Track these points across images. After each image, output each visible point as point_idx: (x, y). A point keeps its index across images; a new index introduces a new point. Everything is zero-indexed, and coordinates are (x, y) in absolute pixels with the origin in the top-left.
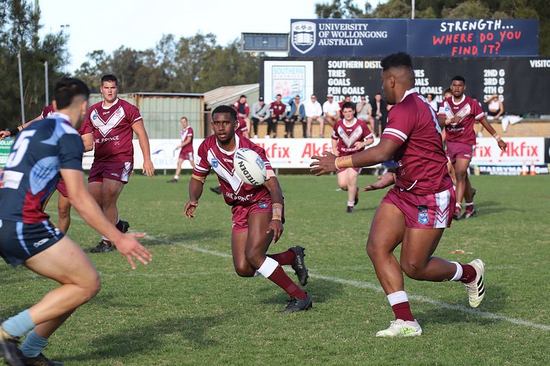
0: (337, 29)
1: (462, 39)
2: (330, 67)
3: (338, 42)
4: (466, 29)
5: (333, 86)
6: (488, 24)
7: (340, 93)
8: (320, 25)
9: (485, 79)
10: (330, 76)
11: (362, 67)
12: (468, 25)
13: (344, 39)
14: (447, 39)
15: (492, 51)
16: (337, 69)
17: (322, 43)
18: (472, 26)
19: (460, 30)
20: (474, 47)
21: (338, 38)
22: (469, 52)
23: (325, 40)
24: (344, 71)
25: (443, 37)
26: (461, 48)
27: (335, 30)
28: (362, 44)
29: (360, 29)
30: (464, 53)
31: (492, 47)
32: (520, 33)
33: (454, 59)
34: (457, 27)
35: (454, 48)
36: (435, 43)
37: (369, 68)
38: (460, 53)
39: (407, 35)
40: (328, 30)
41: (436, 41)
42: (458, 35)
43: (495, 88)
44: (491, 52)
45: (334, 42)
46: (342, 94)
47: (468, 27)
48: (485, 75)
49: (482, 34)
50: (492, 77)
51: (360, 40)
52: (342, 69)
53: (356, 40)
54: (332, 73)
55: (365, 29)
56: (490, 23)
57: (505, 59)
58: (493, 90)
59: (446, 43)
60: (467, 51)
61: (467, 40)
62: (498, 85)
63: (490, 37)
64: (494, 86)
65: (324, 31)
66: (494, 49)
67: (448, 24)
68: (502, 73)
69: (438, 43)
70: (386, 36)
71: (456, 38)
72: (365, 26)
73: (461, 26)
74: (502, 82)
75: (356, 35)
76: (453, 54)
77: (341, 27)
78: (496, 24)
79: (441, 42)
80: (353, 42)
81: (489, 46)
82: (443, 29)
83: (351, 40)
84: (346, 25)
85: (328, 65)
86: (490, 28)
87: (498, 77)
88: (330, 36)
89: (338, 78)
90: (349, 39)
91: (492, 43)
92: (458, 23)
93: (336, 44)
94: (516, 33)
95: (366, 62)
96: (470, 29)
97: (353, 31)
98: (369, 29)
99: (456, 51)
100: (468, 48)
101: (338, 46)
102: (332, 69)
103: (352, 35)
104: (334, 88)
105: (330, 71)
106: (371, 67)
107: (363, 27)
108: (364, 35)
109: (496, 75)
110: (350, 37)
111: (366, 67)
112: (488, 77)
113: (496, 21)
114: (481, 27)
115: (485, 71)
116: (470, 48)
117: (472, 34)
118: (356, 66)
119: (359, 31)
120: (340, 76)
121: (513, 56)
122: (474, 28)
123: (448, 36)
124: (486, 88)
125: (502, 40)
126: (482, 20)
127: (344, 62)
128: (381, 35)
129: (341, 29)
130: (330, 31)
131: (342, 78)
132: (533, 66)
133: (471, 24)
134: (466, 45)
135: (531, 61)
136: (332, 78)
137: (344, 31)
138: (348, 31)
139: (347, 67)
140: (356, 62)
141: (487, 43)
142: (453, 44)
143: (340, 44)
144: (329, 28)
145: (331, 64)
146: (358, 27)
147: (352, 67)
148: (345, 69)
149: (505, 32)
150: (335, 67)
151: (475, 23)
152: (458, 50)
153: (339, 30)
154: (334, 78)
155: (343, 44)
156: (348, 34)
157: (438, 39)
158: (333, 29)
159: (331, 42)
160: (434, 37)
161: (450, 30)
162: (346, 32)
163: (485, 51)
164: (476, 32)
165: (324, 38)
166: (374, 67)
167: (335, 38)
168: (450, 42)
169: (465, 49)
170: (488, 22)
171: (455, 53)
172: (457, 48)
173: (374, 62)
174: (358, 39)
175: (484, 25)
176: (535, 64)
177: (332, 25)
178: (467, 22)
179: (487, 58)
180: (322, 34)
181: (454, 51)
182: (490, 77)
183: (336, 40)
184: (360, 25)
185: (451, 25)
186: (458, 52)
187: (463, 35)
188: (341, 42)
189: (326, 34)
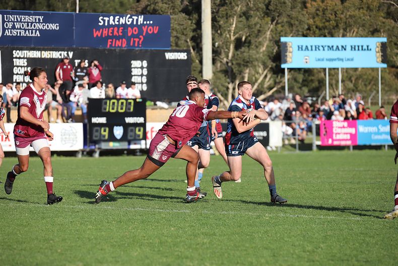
0: (19, 20)
1: (115, 33)
2: (14, 56)
3: (20, 33)
4: (117, 23)
5: (17, 74)
6: (133, 19)
7: (22, 81)
8: (5, 16)
9: (133, 69)
10: (15, 64)
11: (40, 57)
12: (119, 19)
13: (25, 30)
14: (104, 32)
15: (138, 44)
16: (20, 58)
17: (7, 33)
18: (122, 21)
19: (114, 24)
20: (124, 40)
21: (20, 29)
22: (120, 45)
23: (9, 30)
24: (26, 60)
25: (101, 30)
26: (114, 40)
27: (17, 21)
28: (39, 35)
29: (37, 21)
30: (117, 45)
31: (137, 40)
32: (157, 27)
33: (109, 50)
34: (111, 22)
35: (109, 40)
36: (95, 35)
37: (45, 58)
38: (113, 45)
39: (74, 28)
40: (12, 21)
41: (96, 34)
42: (112, 29)
43: (140, 77)
44: (136, 45)
45: (17, 33)
46: (24, 82)
47: (119, 21)
48: (132, 66)
49: (129, 28)
50: (138, 68)
51: (38, 31)
52: (24, 58)
53: (34, 31)
54: (17, 62)
55: (41, 21)
56: (135, 18)
57: (146, 51)
58: (138, 79)
59: (104, 36)
60: (118, 43)
61: (118, 33)
62: (142, 75)
63: (135, 31)
64: (139, 76)
65: (9, 22)
66: (138, 42)
67: (105, 18)
68: (145, 64)
69: (97, 35)
70: (58, 27)
71: (110, 31)
72: (41, 18)
73: (114, 20)
74: (145, 72)
75: (35, 26)
76: (108, 46)
77: (22, 19)
78: (140, 19)
79: (99, 35)
80: (32, 33)
81: (135, 39)
82: (101, 23)
83: (30, 31)
84: (26, 16)
85: (13, 55)
86: (135, 23)
87: (142, 68)
88: (14, 27)
89: (21, 67)
90: (29, 30)
91: (137, 36)
92: (112, 18)
93: (19, 35)
94: (155, 27)
95: (43, 52)
96: (121, 23)
97: (32, 23)
98: (45, 21)
99: (110, 43)
100: (119, 41)
101: (20, 36)
102: (16, 58)
103: (31, 26)
104: (18, 76)
105: (14, 60)
106: (46, 57)
107: (39, 19)
108: (41, 27)
109: (140, 66)
110: (30, 28)
111: (43, 57)
112: (134, 68)
113: (140, 17)
114: (129, 21)
115: (132, 62)
116: (121, 40)
117: (122, 28)
118: (35, 56)
119: (36, 23)
120: (23, 65)
121: (153, 49)
122: (124, 23)
123: (104, 29)
124: (133, 77)
125: (144, 34)
126: (129, 16)
127: (25, 52)
128: (53, 27)
129: (22, 21)
130: (14, 22)
131: (24, 67)
132: (167, 58)
133: (121, 18)
134: (118, 38)
135: (166, 54)
136: (16, 66)
137: (25, 22)
138: (28, 23)
139: (28, 57)
140: (35, 52)
141: (133, 36)
142: (108, 37)
143: (22, 35)
144: (13, 20)
145: (16, 53)
146: (36, 19)
147: (32, 57)
148: (26, 58)
149: (146, 26)
150: (18, 56)
151: (124, 18)
152: (112, 42)
153: (21, 22)
154: (18, 67)
155: (24, 35)
156: (28, 25)
157: (97, 32)
158: (16, 20)
159: (15, 32)
160: (94, 30)
161: (106, 24)
162: (26, 24)
163: (132, 44)
164: (125, 26)
165: (8, 29)
166: (49, 57)
167: (18, 29)
168: (106, 35)
169: (117, 41)
170: (133, 17)
171: (111, 45)
172: (111, 40)
173: (49, 52)
174: (36, 30)
175: (131, 20)
176: (170, 56)
177: (15, 16)
178: (118, 17)
179: (133, 49)
180: (7, 26)
181: (109, 43)
182: (136, 68)
183: (19, 31)
184: (37, 17)
185: (106, 19)
186: (112, 44)
187: (116, 29)
188: (23, 33)
189: (10, 25)
